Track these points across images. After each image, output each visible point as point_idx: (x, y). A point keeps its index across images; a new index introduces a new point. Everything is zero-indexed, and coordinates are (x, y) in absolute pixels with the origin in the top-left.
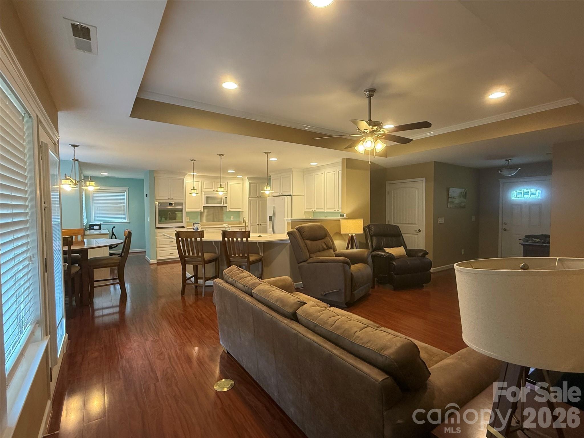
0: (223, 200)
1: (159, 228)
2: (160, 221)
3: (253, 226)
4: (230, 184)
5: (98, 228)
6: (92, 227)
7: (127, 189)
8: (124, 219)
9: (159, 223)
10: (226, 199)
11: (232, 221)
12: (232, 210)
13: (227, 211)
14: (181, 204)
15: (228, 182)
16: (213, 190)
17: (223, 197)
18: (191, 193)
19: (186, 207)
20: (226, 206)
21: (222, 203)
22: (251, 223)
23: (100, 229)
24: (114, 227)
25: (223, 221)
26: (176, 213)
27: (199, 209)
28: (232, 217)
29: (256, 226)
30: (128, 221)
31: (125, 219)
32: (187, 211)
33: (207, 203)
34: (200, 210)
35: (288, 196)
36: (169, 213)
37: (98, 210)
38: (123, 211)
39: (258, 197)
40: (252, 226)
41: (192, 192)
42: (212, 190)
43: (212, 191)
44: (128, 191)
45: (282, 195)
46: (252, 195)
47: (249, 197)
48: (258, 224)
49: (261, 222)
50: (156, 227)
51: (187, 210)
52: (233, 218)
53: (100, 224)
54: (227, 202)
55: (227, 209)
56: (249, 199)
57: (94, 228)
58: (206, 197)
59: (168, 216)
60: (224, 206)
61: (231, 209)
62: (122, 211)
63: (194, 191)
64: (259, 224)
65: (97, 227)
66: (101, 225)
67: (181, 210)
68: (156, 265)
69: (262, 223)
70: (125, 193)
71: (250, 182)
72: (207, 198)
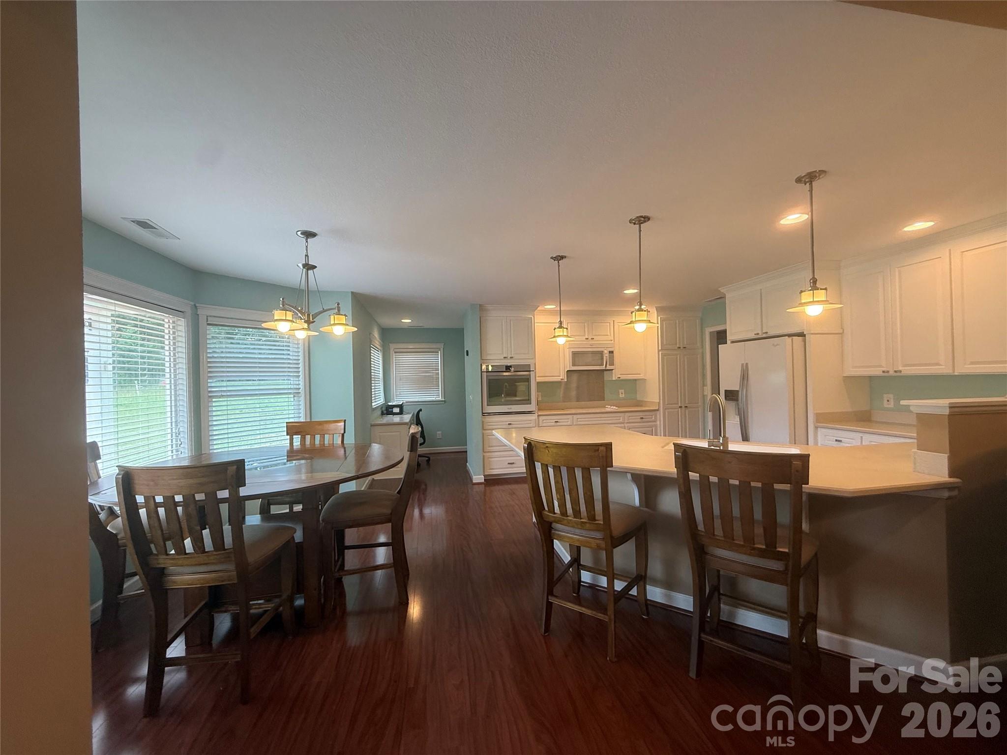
0: (607, 356)
1: (489, 414)
2: (489, 401)
3: (670, 410)
4: (619, 325)
5: (399, 412)
6: (390, 410)
7: (441, 346)
8: (436, 395)
9: (488, 405)
10: (610, 354)
11: (624, 399)
12: (623, 377)
13: (614, 379)
14: (527, 368)
15: (614, 321)
16: (586, 339)
17: (606, 352)
18: (554, 337)
19: (535, 372)
20: (612, 370)
21: (605, 365)
22: (666, 403)
23: (401, 413)
24: (421, 410)
25: (602, 398)
26: (516, 385)
27: (559, 376)
28: (620, 391)
29: (677, 410)
30: (443, 400)
31: (439, 395)
32: (537, 381)
33: (574, 365)
34: (561, 378)
35: (794, 337)
36: (506, 386)
37: (401, 381)
38: (436, 382)
39: (680, 348)
40: (667, 411)
41: (556, 335)
42: (584, 338)
43: (584, 341)
44: (443, 349)
45: (764, 336)
46: (666, 345)
47: (660, 349)
48: (681, 407)
49: (687, 402)
50: (484, 412)
51: (539, 379)
52: (623, 392)
53: (401, 405)
54: (613, 363)
55: (614, 375)
56: (660, 353)
57: (392, 411)
58: (572, 352)
59: (504, 390)
60: (607, 368)
61: (621, 375)
62: (434, 383)
63: (560, 331)
64: (683, 407)
65: (396, 410)
66: (404, 407)
67: (527, 380)
68: (483, 485)
69: (689, 403)
70: (438, 352)
71: (661, 317)
72: (575, 354)
